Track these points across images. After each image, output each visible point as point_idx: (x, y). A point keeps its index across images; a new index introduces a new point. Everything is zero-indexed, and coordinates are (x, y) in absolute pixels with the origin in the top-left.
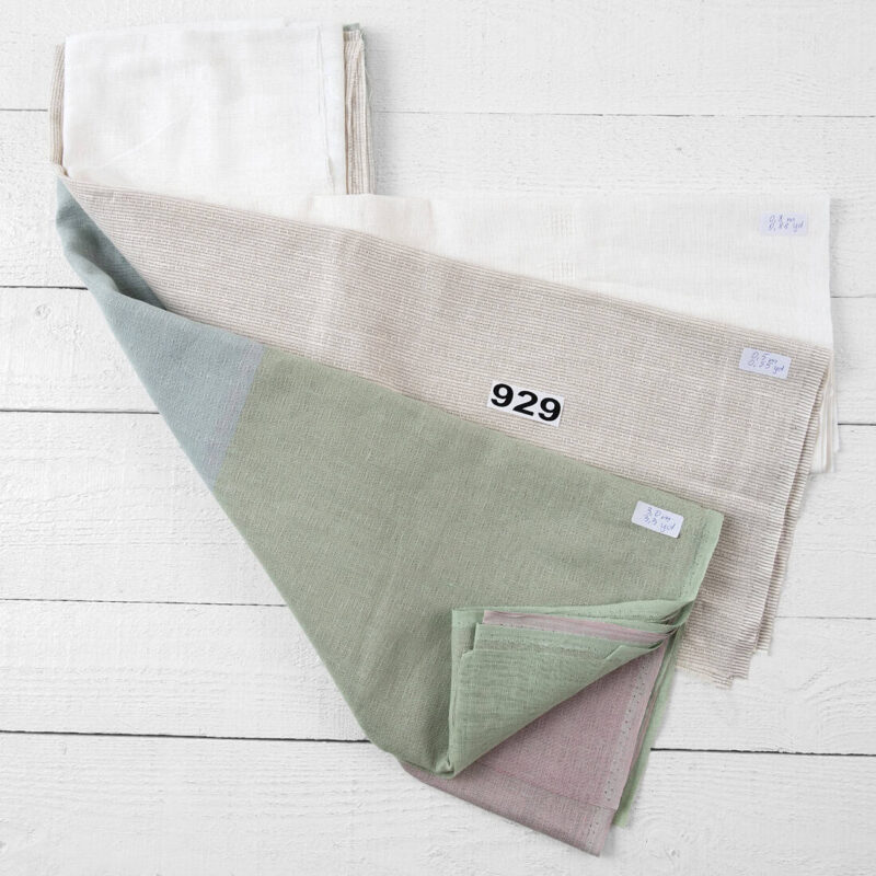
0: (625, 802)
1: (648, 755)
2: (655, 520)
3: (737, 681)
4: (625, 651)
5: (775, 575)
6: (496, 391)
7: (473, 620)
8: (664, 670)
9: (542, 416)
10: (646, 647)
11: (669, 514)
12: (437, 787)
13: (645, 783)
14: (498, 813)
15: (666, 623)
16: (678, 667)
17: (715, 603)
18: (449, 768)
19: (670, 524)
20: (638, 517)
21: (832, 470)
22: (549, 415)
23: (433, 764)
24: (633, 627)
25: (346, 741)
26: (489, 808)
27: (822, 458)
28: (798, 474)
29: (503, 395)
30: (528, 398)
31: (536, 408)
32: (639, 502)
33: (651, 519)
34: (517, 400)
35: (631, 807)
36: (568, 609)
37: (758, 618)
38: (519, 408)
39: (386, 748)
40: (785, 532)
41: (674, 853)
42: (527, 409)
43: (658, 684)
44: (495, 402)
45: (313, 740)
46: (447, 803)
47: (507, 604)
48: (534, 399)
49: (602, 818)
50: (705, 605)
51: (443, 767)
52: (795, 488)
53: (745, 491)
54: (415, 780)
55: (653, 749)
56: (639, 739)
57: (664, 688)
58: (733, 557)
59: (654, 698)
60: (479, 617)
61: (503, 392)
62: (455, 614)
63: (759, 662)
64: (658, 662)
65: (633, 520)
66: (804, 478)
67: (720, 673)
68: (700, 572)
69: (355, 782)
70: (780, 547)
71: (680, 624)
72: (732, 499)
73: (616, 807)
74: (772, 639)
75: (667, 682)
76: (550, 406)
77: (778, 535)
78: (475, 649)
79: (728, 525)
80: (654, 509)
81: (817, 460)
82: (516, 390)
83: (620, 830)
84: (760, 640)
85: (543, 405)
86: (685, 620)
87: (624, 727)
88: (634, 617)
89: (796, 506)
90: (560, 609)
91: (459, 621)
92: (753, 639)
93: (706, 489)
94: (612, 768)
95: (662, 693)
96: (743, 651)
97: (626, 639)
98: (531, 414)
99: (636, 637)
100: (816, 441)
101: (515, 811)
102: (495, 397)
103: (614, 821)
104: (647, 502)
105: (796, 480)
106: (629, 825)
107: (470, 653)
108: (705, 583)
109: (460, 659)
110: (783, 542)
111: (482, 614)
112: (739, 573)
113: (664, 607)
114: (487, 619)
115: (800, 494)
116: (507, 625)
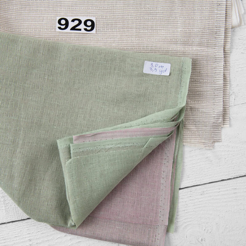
0: (171, 220)
1: (178, 192)
2: (155, 69)
3: (216, 144)
4: (153, 141)
5: (225, 85)
6: (59, 22)
7: (68, 143)
8: (177, 146)
9: (86, 30)
10: (164, 136)
11: (162, 64)
12: (72, 234)
13: (180, 207)
14: (106, 240)
15: (173, 121)
16: (184, 144)
17: (197, 106)
18: (73, 224)
19: (164, 69)
20: (147, 70)
21: (243, 24)
22: (89, 28)
23: (66, 223)
24: (155, 127)
25: (22, 220)
26: (101, 239)
27: (237, 17)
28: (226, 29)
29: (64, 24)
30: (77, 22)
31: (82, 26)
32: (146, 62)
33: (153, 69)
34: (71, 25)
35: (175, 221)
36: (119, 126)
37: (221, 109)
38: (73, 29)
39: (39, 220)
40: (225, 62)
41: (202, 240)
42: (77, 28)
43: (176, 155)
44: (60, 28)
45: (5, 223)
46: (80, 240)
47: (87, 131)
48: (80, 22)
49: (161, 230)
50: (191, 109)
51: (71, 224)
52: (226, 37)
53: (200, 44)
54: (60, 232)
55: (180, 189)
56: (171, 186)
57: (179, 156)
58: (201, 81)
59: (175, 163)
60: (71, 140)
61: (63, 22)
62: (58, 141)
63: (226, 131)
64: (173, 143)
65: (144, 72)
66: (230, 30)
67: (207, 142)
68: (185, 91)
69: (30, 240)
70: (224, 70)
71: (180, 120)
72: (194, 50)
73: (167, 224)
74: (230, 118)
75: (180, 152)
76: (89, 23)
77: (222, 63)
78: (72, 158)
79: (195, 64)
80: (154, 63)
81: (234, 20)
82: (70, 20)
83: (172, 235)
84: (224, 120)
85: (85, 23)
86: (182, 117)
87: (162, 181)
88: (155, 122)
89: (228, 46)
90: (115, 127)
91: (61, 145)
92: (221, 120)
93: (179, 48)
94: (161, 204)
95: (179, 159)
96: (217, 127)
97: (152, 134)
98: (80, 30)
99: (158, 132)
100: (231, 9)
101: (115, 237)
102: (60, 26)
103: (168, 230)
104: (149, 61)
105: (226, 33)
106: (176, 231)
107: (70, 160)
108: (189, 96)
109: (66, 165)
110: (226, 67)
111: (72, 139)
112: (206, 88)
113: (170, 112)
114: (75, 140)
115: (229, 40)
116: (87, 141)
